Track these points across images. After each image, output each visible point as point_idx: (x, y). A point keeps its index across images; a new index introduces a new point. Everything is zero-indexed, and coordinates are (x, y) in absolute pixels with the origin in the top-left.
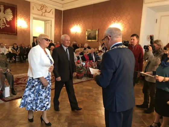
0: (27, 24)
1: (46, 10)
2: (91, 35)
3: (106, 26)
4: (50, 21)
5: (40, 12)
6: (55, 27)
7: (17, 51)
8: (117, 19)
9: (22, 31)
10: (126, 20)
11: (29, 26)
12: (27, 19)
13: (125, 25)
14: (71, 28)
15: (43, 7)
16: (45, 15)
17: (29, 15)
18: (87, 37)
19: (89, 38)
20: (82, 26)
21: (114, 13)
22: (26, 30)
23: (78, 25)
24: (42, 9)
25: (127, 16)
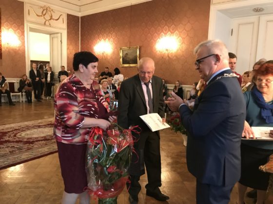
0: (19, 39)
1: (52, 16)
2: (128, 56)
3: (152, 40)
4: (59, 35)
5: (41, 20)
6: (67, 44)
7: (3, 86)
8: (169, 30)
9: (12, 51)
10: (184, 31)
11: (23, 43)
12: (19, 30)
13: (183, 38)
14: (94, 45)
15: (45, 10)
16: (50, 24)
17: (23, 24)
18: (121, 60)
19: (125, 62)
20: (114, 42)
21: (164, 20)
22: (18, 49)
23: (107, 39)
24: (45, 14)
25: (186, 25)
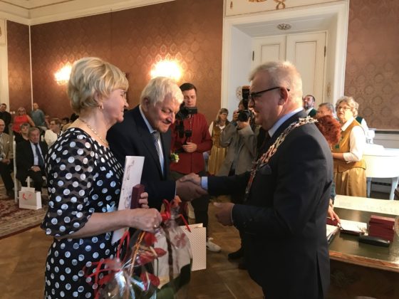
3: (145, 65)
6: (9, 69)
8: (168, 51)
10: (190, 52)
13: (188, 63)
14: (55, 71)
21: (160, 35)
25: (191, 44)
